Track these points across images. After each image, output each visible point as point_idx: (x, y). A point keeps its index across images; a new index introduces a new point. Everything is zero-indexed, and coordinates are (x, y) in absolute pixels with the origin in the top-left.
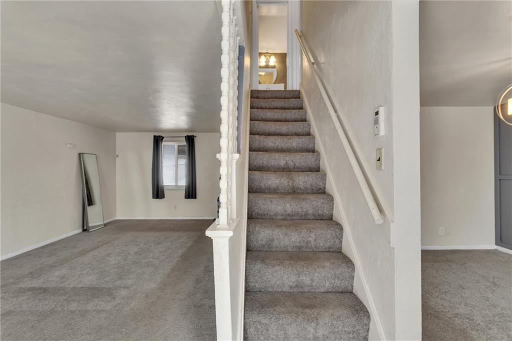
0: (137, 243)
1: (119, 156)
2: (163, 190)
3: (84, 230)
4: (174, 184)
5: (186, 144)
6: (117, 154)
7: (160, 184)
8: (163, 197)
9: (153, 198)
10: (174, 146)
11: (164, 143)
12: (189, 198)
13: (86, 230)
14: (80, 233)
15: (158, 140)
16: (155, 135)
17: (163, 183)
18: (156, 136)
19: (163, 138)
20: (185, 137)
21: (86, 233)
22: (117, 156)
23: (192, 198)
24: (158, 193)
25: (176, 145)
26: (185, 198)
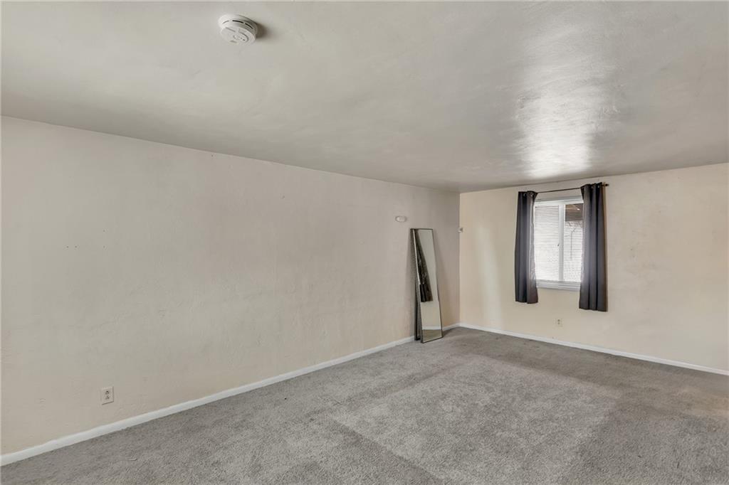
0: (490, 385)
1: (464, 230)
2: (536, 289)
3: (417, 339)
4: (556, 278)
5: (582, 202)
6: (461, 226)
7: (530, 277)
8: (534, 300)
9: (517, 300)
10: (557, 209)
11: (536, 204)
12: (588, 308)
13: (419, 339)
14: (412, 342)
15: (525, 200)
16: (521, 191)
17: (534, 276)
18: (523, 193)
19: (535, 194)
20: (582, 188)
21: (419, 343)
22: (461, 230)
23: (596, 309)
24: (526, 292)
25: (561, 206)
26: (581, 307)
